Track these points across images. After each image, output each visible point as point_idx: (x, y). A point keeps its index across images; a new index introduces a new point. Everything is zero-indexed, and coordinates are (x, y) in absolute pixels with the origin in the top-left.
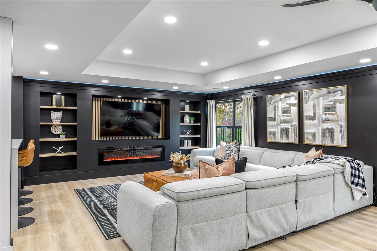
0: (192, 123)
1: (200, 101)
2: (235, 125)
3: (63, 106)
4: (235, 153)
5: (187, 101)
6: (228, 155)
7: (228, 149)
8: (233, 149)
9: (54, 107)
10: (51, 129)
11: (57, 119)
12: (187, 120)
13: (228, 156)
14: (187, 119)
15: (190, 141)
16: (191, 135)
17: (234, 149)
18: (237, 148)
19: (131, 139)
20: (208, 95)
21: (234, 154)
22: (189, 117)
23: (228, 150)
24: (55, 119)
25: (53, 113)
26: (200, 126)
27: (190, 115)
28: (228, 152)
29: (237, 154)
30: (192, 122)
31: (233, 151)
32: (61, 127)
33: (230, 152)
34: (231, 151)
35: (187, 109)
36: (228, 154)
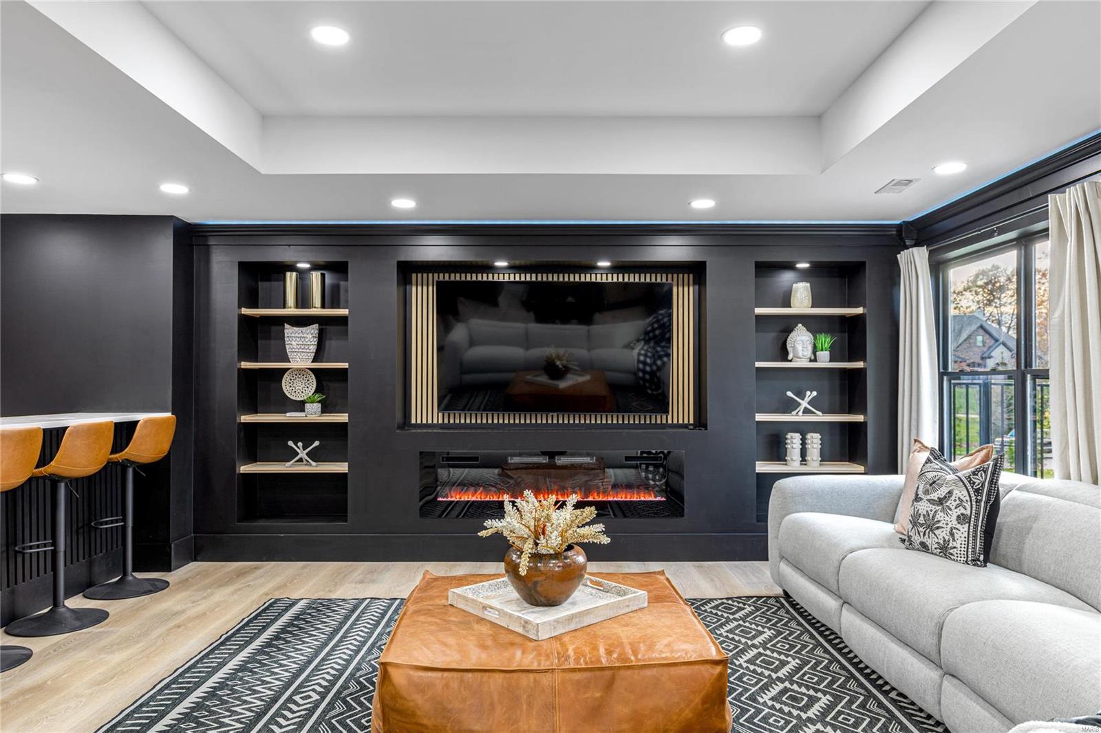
0: (824, 361)
1: (864, 260)
2: (1028, 363)
3: (315, 307)
4: (962, 519)
5: (799, 266)
6: (922, 525)
7: (926, 492)
8: (950, 493)
9: (291, 310)
10: (283, 384)
11: (300, 350)
12: (799, 348)
13: (921, 529)
14: (801, 343)
15: (814, 440)
16: (820, 413)
17: (955, 492)
18: (978, 492)
19: (550, 422)
20: (899, 228)
21: (955, 522)
22: (810, 334)
23: (925, 498)
24: (294, 350)
25: (289, 330)
26: (861, 373)
27: (815, 324)
28: (924, 507)
29: (976, 526)
30: (824, 355)
31: (951, 503)
32: (313, 377)
33: (935, 508)
34: (941, 501)
35: (802, 299)
36: (922, 518)
